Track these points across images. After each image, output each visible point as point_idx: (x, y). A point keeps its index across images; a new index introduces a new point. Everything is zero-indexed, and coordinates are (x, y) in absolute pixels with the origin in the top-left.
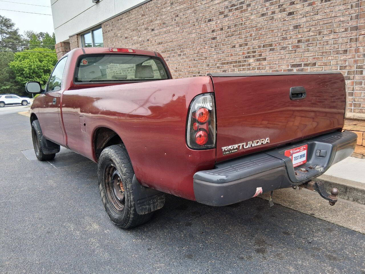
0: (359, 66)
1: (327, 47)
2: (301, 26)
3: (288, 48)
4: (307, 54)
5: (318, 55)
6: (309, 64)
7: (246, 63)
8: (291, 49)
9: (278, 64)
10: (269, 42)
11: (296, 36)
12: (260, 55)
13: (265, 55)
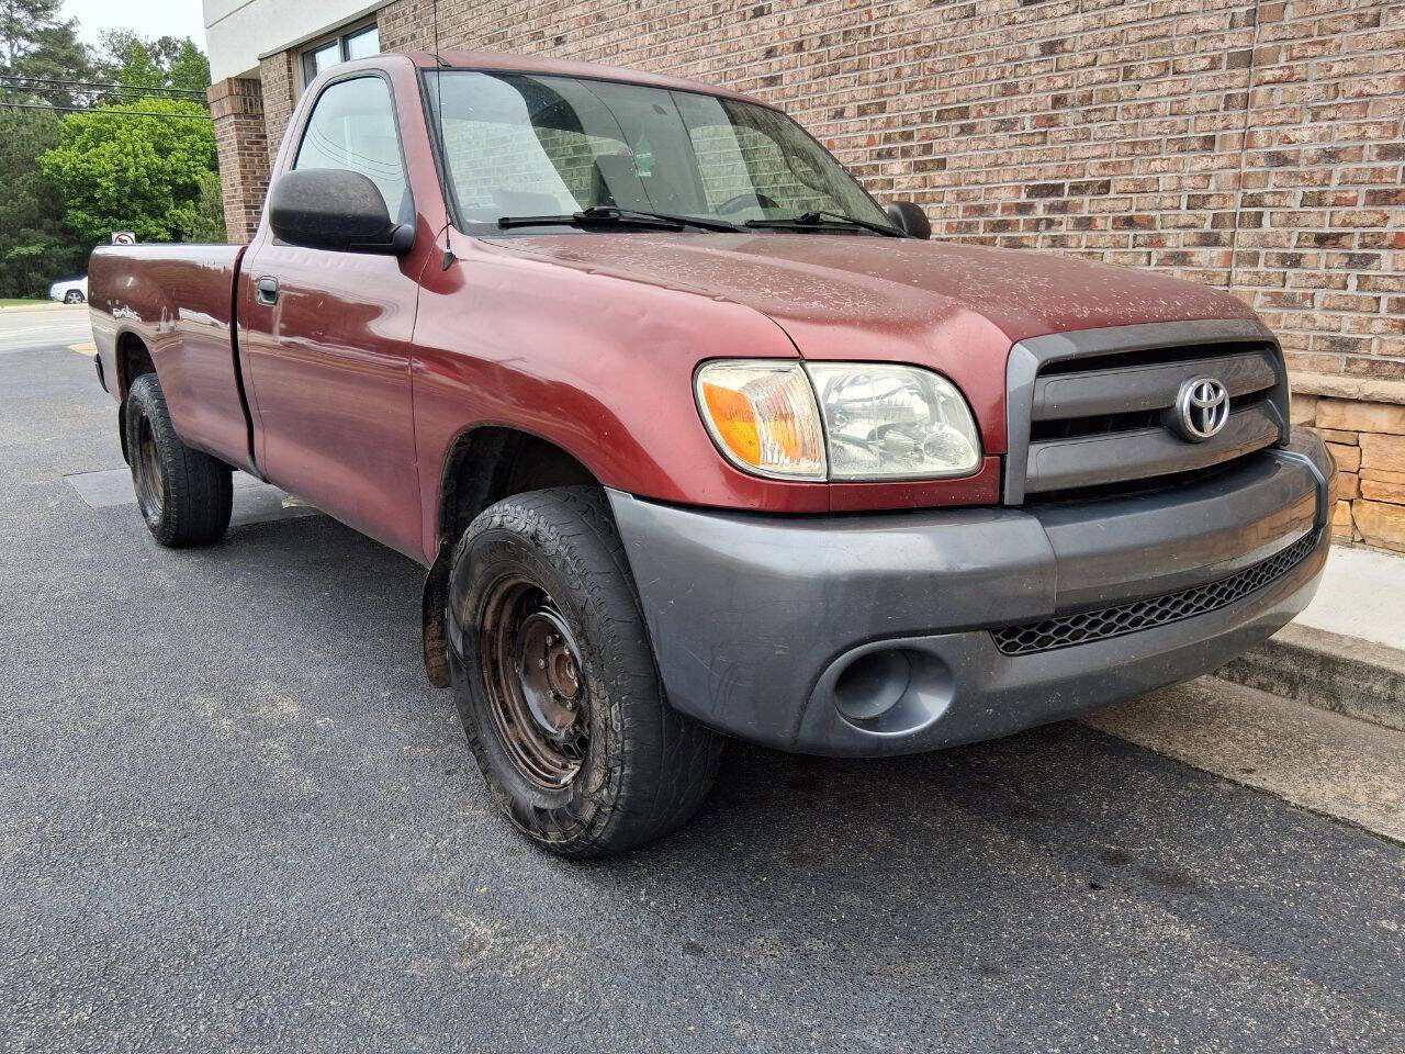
0: (1252, 195)
1: (1150, 125)
2: (1068, 46)
3: (1019, 126)
4: (1081, 150)
5: (1118, 155)
6: (1089, 184)
7: (877, 178)
8: (1029, 130)
9: (987, 183)
10: (958, 102)
11: (1049, 79)
12: (928, 149)
13: (943, 148)
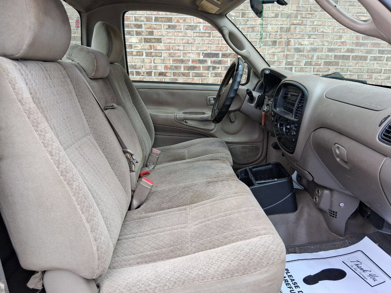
0: (289, 62)
3: (197, 29)
8: (202, 31)
9: (183, 50)
12: (151, 33)
13: (160, 34)
